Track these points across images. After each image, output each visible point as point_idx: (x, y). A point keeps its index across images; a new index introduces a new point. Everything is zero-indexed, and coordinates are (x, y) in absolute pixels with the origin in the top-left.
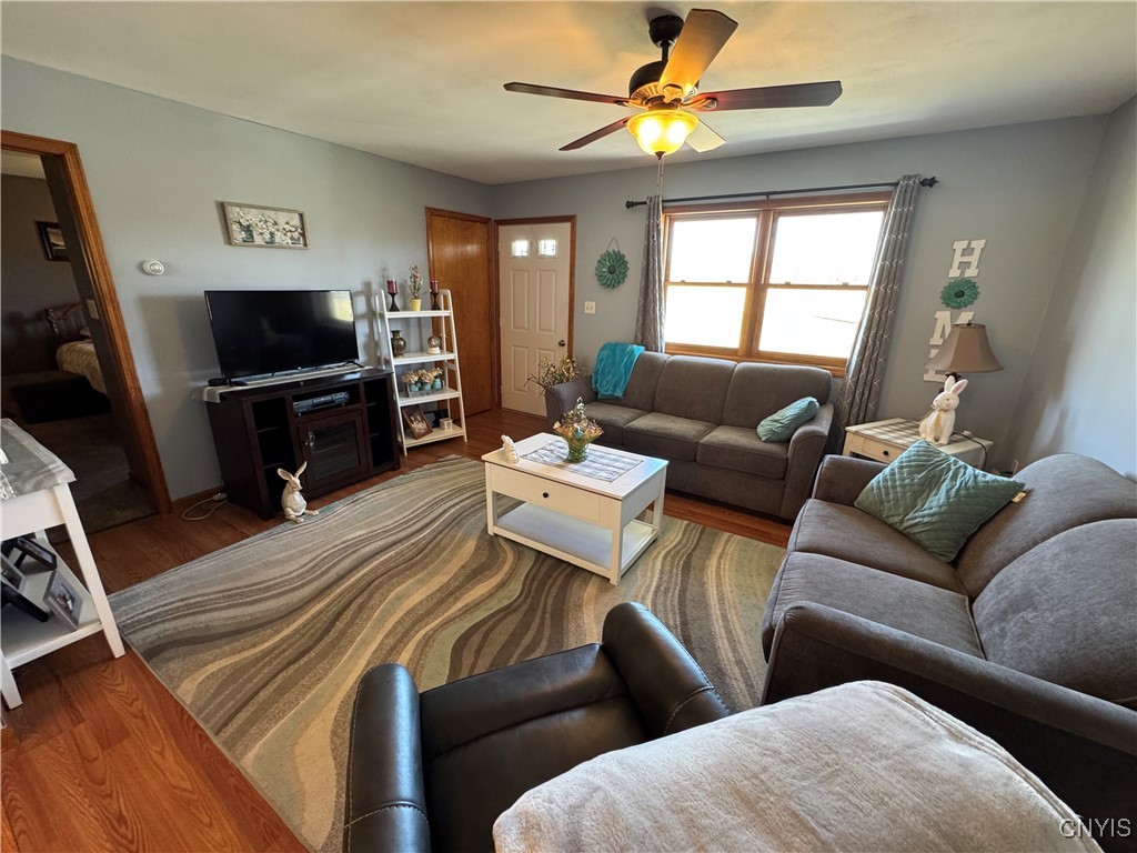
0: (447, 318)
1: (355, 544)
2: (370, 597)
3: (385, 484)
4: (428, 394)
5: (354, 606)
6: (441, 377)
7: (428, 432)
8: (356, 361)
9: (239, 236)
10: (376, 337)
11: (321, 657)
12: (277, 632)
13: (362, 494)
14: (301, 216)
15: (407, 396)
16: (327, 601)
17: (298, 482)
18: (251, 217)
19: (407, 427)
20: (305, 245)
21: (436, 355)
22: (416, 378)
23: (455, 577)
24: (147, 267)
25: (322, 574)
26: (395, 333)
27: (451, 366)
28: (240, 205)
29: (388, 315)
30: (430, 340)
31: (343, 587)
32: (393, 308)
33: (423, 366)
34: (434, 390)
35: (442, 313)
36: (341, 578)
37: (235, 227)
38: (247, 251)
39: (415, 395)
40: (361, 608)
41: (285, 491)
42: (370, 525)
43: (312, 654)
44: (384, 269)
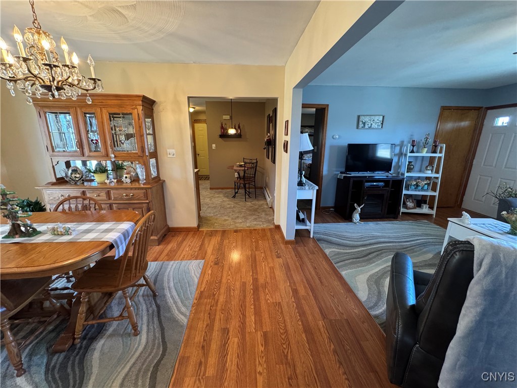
0: (440, 158)
1: (377, 237)
2: (381, 254)
3: (390, 222)
4: (419, 191)
5: (375, 254)
6: (428, 184)
7: (414, 208)
8: (390, 172)
9: (361, 125)
10: (400, 164)
11: (364, 261)
12: (349, 249)
13: (379, 222)
14: (383, 117)
15: (408, 190)
16: (366, 248)
17: (360, 210)
18: (366, 119)
19: (404, 203)
20: (382, 127)
21: (429, 174)
22: (415, 183)
23: (420, 262)
24: (334, 137)
25: (365, 241)
26: (410, 162)
27: (436, 181)
28: (364, 116)
29: (409, 154)
30: (427, 167)
31: (372, 247)
32: (412, 152)
33: (419, 178)
34: (422, 189)
35: (437, 155)
36: (370, 244)
37: (361, 123)
38: (363, 131)
39: (412, 190)
40: (378, 255)
41: (354, 212)
42: (382, 233)
43: (361, 259)
44: (412, 135)
